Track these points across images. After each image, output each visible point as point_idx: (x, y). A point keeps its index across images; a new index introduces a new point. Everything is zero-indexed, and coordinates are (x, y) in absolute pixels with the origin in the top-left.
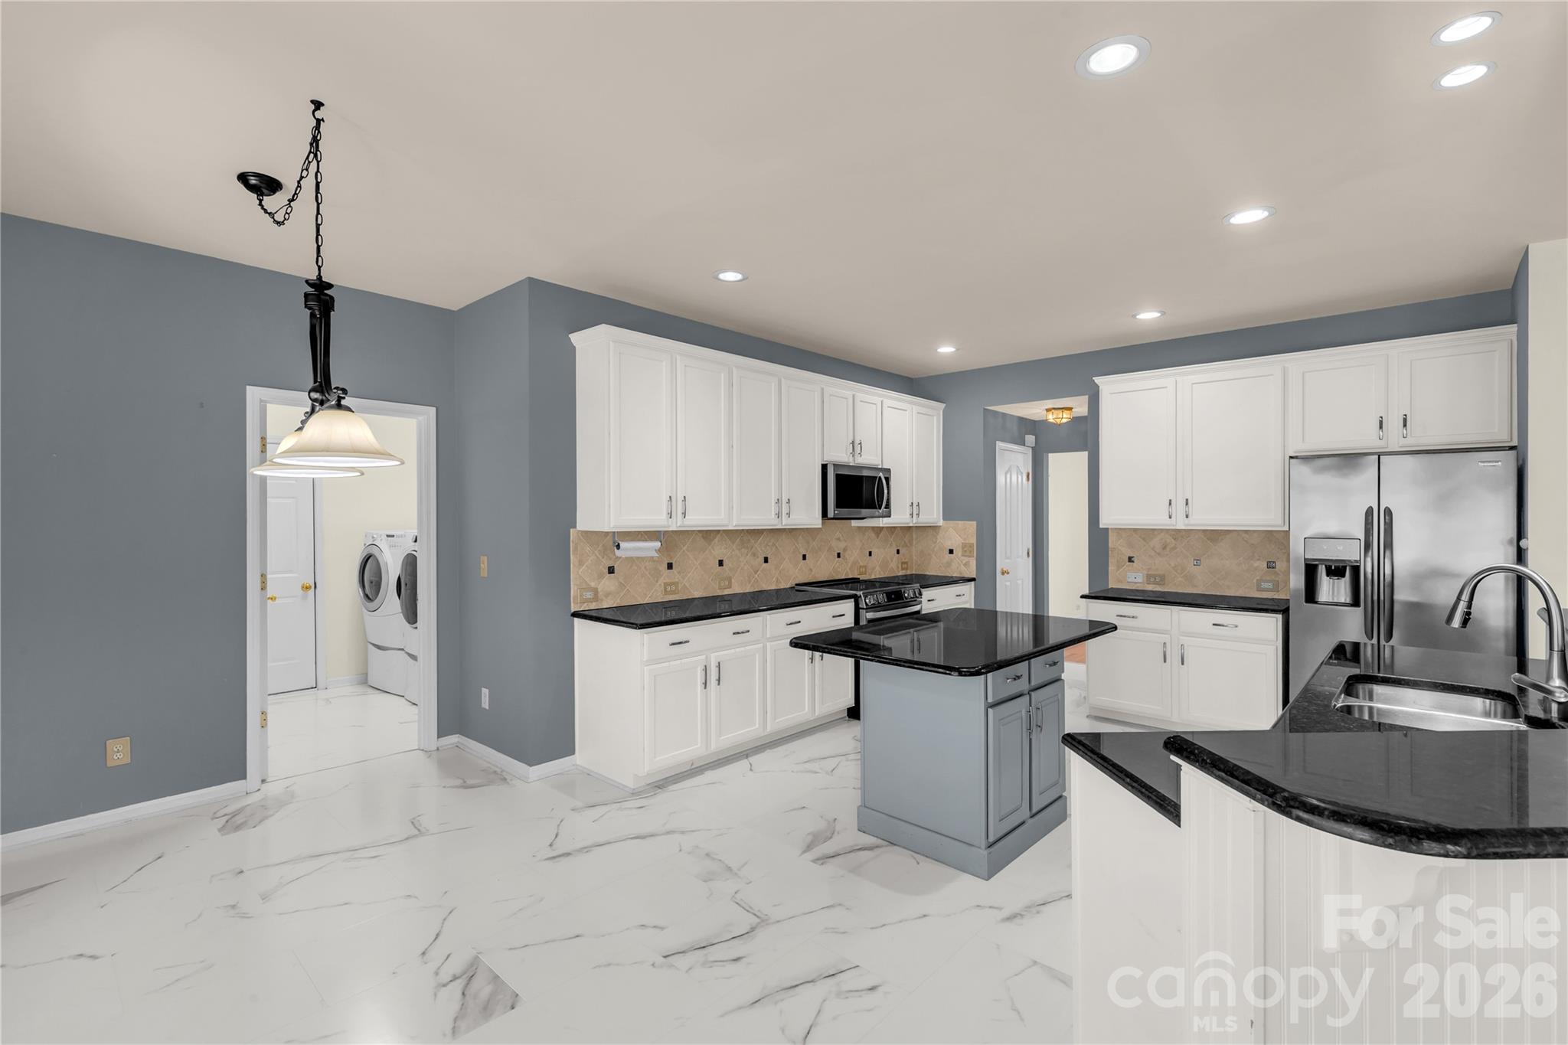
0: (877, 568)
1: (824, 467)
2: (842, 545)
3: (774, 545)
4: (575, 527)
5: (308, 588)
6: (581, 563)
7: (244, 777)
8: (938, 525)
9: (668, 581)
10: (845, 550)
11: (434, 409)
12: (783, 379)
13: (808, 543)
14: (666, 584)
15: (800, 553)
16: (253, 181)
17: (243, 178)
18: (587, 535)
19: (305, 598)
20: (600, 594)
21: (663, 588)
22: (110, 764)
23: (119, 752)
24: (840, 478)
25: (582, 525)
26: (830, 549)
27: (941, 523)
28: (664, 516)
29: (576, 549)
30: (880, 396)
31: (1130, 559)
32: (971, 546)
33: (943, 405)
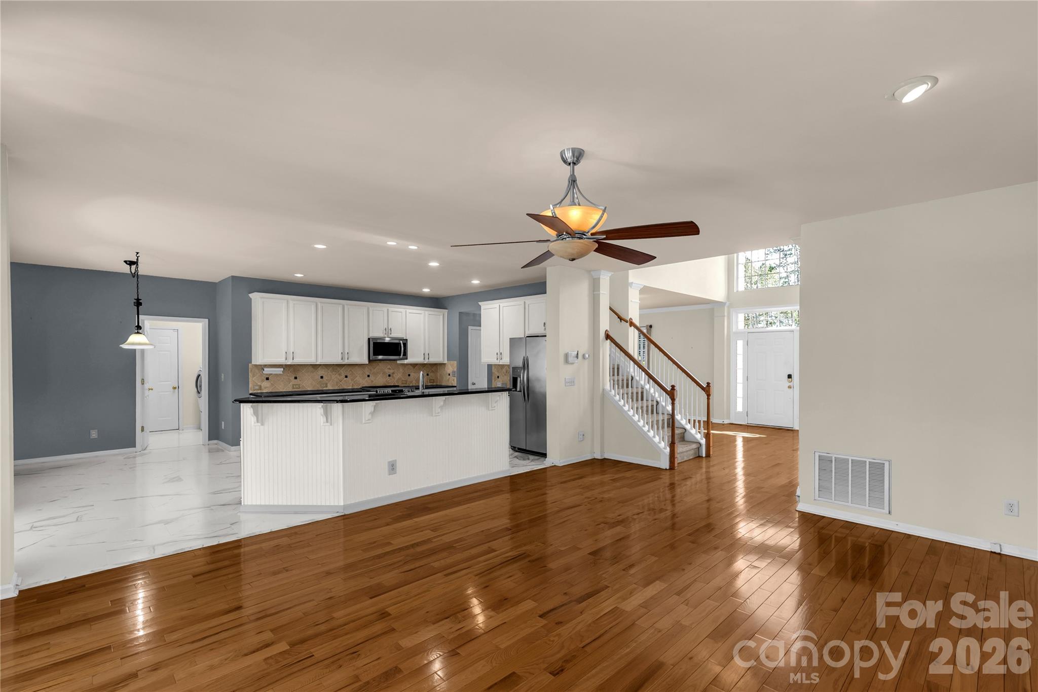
0: (414, 382)
1: (369, 339)
2: (391, 371)
3: (350, 370)
4: (251, 363)
5: (175, 388)
6: (254, 376)
7: (135, 447)
8: (444, 363)
9: (294, 383)
10: (393, 373)
11: (207, 320)
12: (346, 306)
13: (371, 370)
14: (293, 385)
15: (366, 374)
16: (128, 262)
17: (125, 262)
18: (256, 366)
19: (174, 392)
20: (262, 388)
21: (292, 386)
22: (91, 438)
23: (94, 434)
24: (374, 344)
25: (253, 363)
26: (384, 373)
27: (446, 362)
28: (284, 359)
29: (251, 371)
30: (404, 308)
31: (498, 377)
32: (455, 372)
33: (447, 310)
